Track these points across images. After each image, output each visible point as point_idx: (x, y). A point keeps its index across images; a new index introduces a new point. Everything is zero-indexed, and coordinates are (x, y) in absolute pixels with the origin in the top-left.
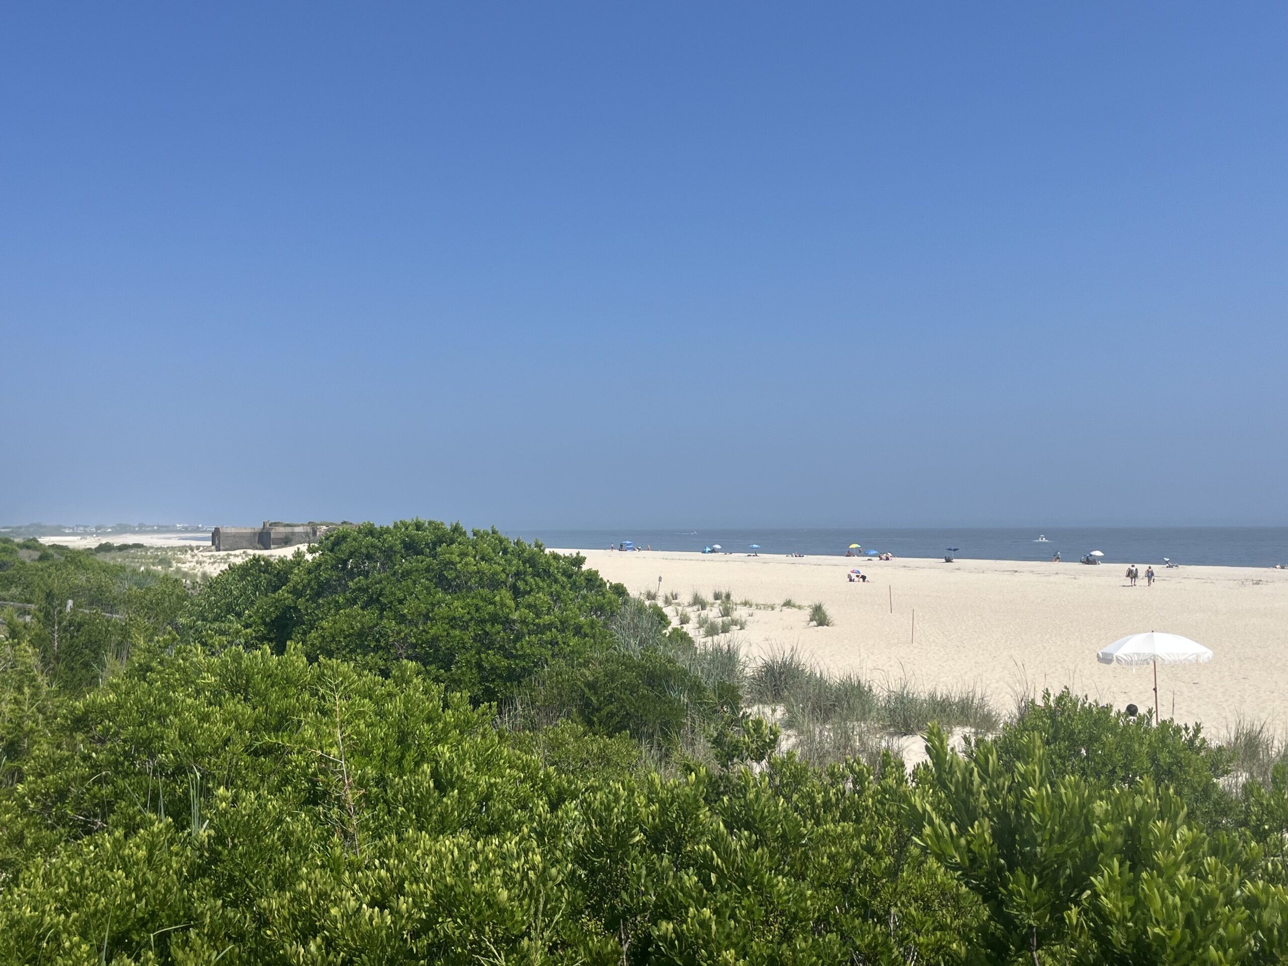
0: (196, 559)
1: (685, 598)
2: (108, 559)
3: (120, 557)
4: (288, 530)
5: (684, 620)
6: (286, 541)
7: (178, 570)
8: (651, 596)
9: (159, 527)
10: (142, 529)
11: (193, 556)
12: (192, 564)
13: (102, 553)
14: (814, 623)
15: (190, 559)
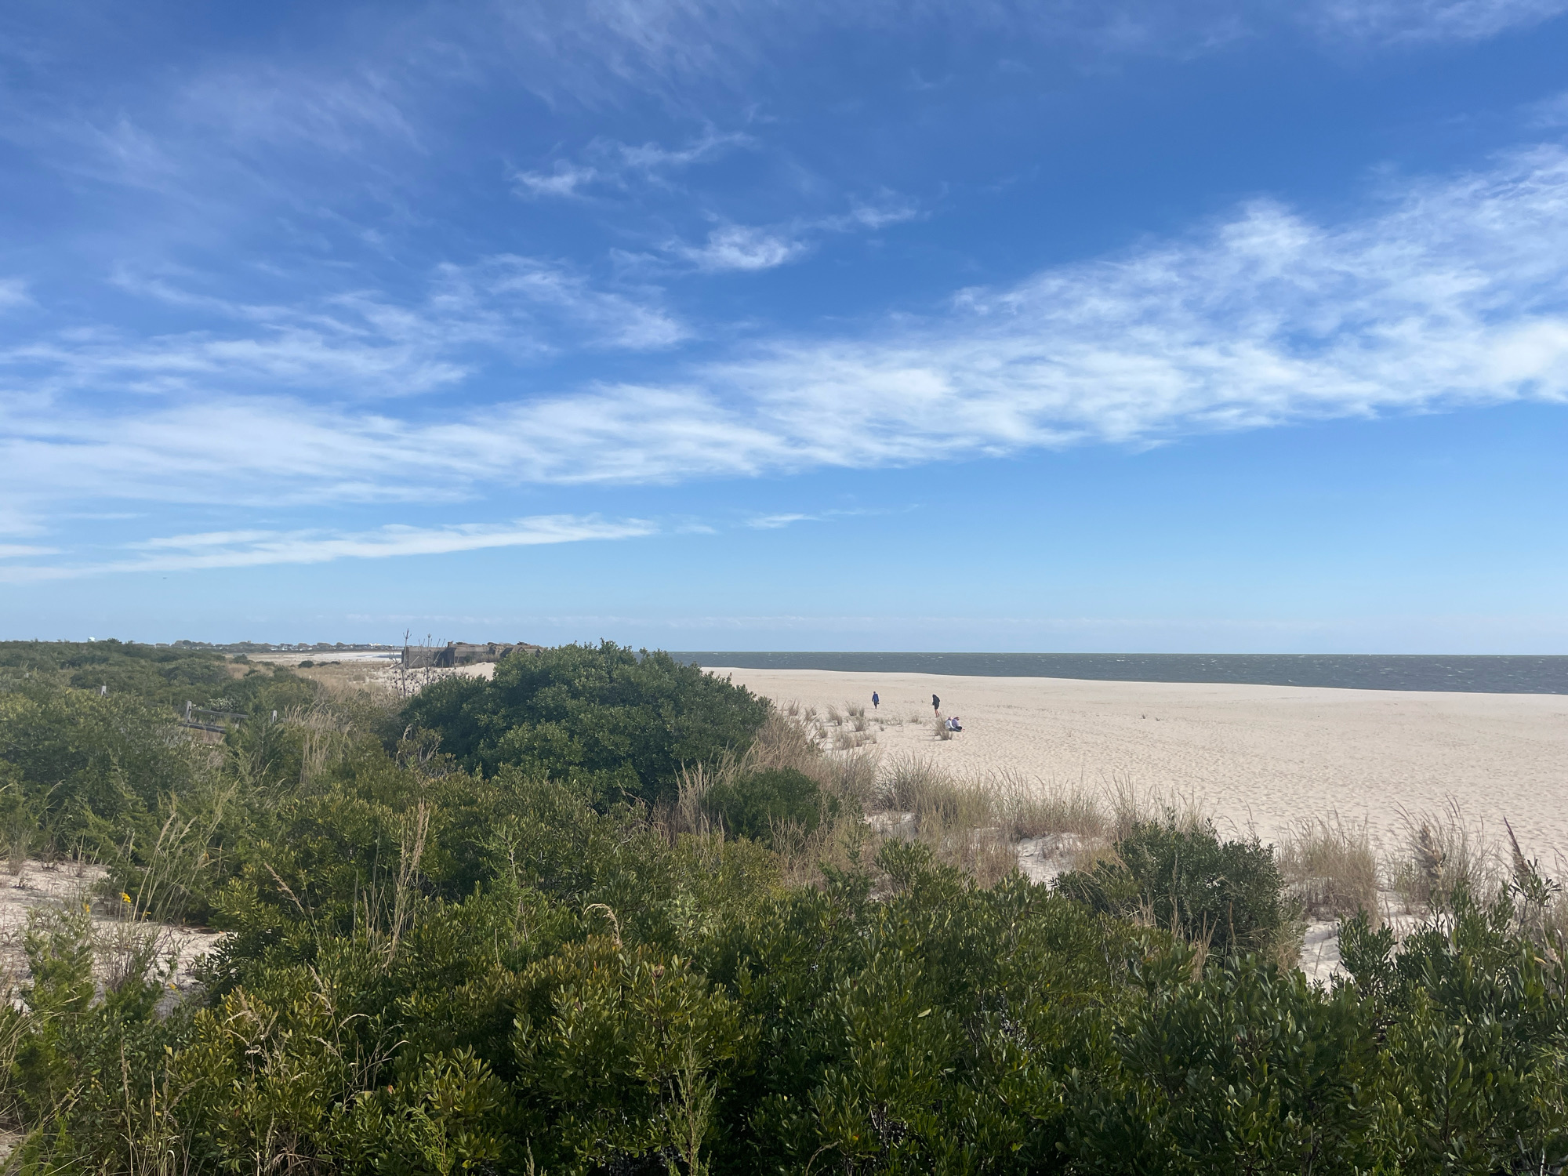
0: (386, 676)
1: (823, 714)
2: (307, 674)
3: (320, 673)
4: (470, 650)
5: (824, 735)
6: (467, 660)
7: (371, 686)
8: (793, 712)
9: (355, 646)
10: (340, 648)
11: (384, 673)
12: (383, 680)
13: (306, 669)
14: (938, 737)
15: (382, 675)
